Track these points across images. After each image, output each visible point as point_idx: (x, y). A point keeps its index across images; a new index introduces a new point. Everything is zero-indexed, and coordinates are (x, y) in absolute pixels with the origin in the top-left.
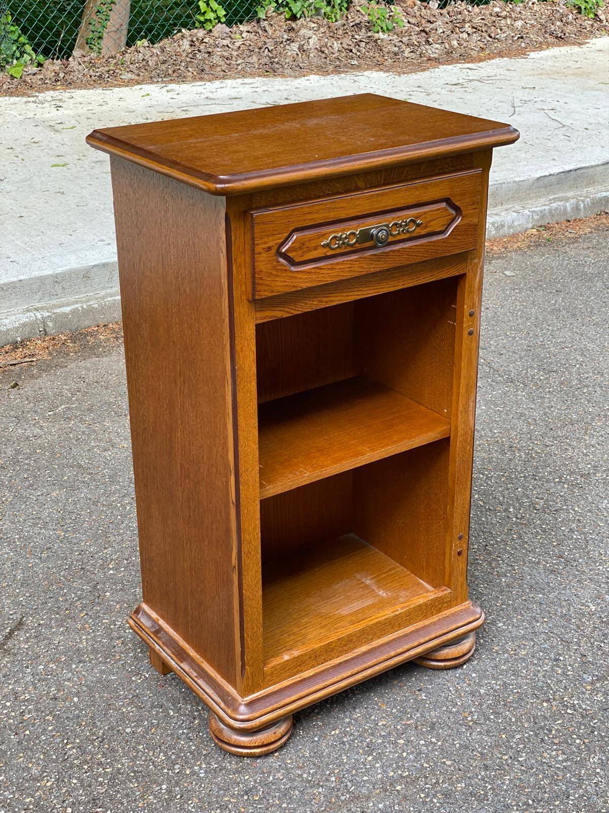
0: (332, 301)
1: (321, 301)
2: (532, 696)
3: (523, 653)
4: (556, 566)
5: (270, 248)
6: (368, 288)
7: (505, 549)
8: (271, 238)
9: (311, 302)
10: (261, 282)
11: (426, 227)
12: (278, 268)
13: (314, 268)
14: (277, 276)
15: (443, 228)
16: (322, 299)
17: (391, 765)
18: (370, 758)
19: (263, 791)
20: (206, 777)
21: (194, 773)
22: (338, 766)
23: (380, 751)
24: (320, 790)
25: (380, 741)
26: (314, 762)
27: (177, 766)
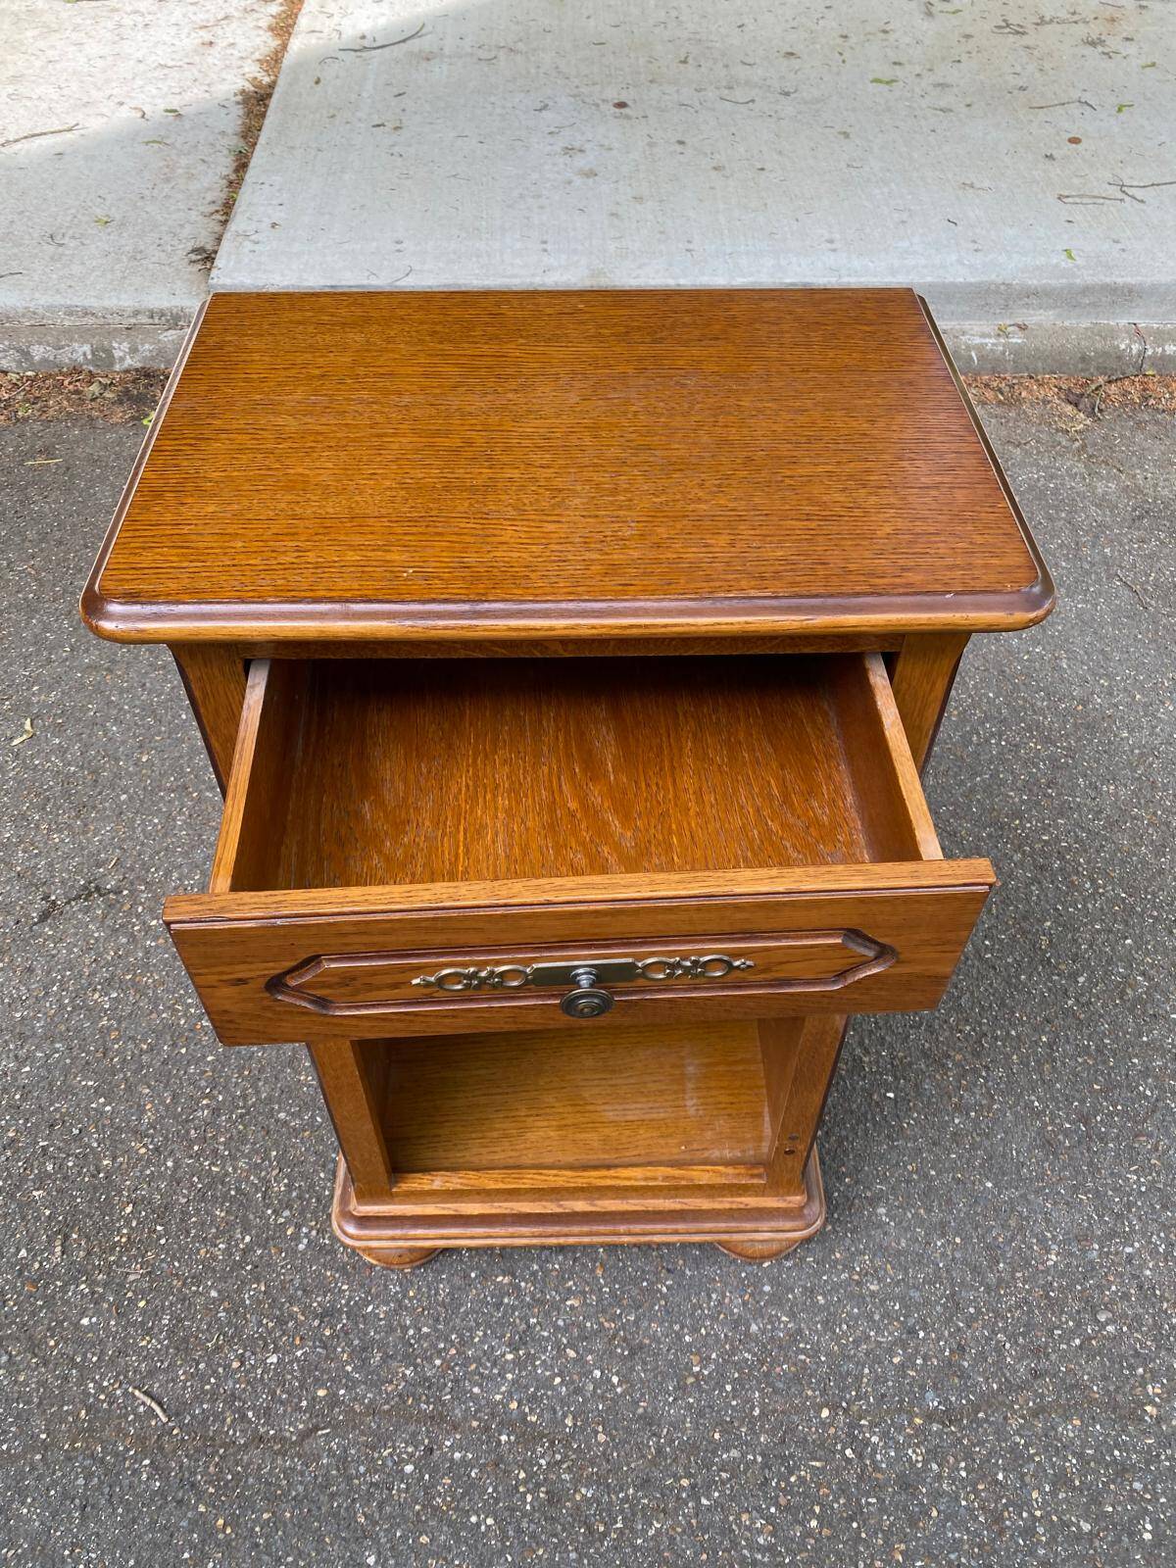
2: (818, 1382)
3: (872, 1287)
4: (1061, 1137)
7: (1008, 1057)
17: (527, 1387)
18: (510, 1357)
19: (344, 1325)
20: (304, 1253)
21: (296, 1238)
22: (463, 1343)
23: (532, 1352)
24: (408, 1372)
25: (546, 1334)
26: (439, 1315)
27: (287, 1213)
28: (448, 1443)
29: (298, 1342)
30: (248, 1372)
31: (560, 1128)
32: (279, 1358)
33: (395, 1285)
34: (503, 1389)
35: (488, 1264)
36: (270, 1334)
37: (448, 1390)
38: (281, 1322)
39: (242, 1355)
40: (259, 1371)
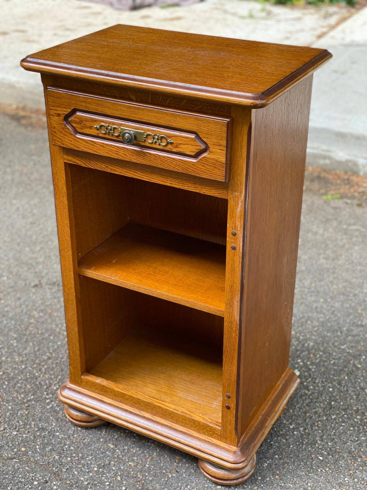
0: (115, 171)
1: (107, 167)
5: (59, 115)
6: (142, 174)
8: (60, 109)
9: (100, 165)
10: (55, 134)
11: (177, 147)
12: (66, 130)
13: (90, 141)
14: (66, 135)
15: (193, 154)
16: (108, 166)
17: (95, 481)
18: (96, 469)
19: (45, 434)
20: (47, 409)
21: (48, 404)
22: (82, 458)
23: (105, 471)
24: (56, 457)
25: (114, 468)
26: (80, 446)
27: (51, 396)
28: (55, 483)
29: (26, 432)
30: (4, 433)
31: (158, 391)
32: (17, 434)
33: (71, 431)
34: (86, 477)
35: (110, 439)
36: (19, 426)
37: (66, 468)
38: (25, 424)
39: (6, 428)
40: (8, 434)
